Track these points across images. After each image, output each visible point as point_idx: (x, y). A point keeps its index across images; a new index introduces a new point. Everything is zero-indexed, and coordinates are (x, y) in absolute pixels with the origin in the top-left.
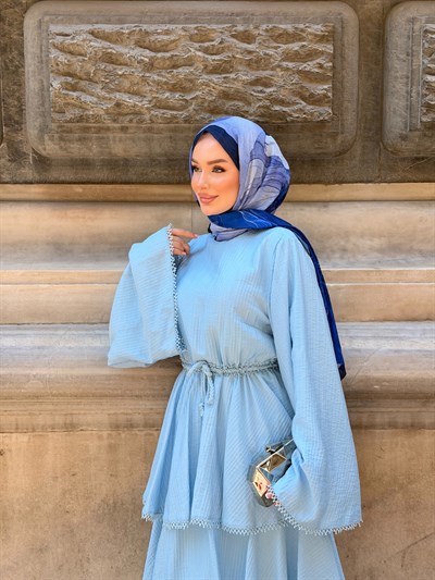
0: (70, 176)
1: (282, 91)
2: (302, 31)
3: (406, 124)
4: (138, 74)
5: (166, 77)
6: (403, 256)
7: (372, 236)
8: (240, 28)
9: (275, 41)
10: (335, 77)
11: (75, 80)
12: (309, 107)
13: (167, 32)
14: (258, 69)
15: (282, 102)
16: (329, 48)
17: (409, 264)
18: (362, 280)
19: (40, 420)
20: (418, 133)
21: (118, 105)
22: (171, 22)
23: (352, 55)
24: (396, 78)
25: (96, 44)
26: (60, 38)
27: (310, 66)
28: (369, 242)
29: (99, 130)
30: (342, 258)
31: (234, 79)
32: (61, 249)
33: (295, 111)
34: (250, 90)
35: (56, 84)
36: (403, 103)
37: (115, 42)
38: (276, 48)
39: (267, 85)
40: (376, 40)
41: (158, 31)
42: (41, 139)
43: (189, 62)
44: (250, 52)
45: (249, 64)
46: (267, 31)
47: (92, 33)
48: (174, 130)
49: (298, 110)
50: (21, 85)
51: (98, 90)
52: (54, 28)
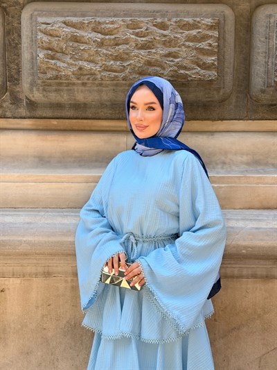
0: (49, 114)
1: (185, 61)
2: (199, 22)
3: (265, 83)
4: (93, 49)
5: (111, 51)
6: (262, 167)
7: (242, 154)
8: (159, 20)
9: (181, 29)
10: (220, 52)
11: (53, 53)
12: (202, 71)
13: (112, 23)
14: (170, 46)
15: (185, 68)
16: (216, 34)
17: (265, 172)
18: (235, 182)
19: (28, 269)
20: (272, 88)
21: (80, 69)
22: (115, 16)
23: (230, 38)
24: (259, 53)
25: (67, 30)
26: (44, 26)
27: (203, 45)
28: (240, 158)
29: (68, 85)
30: (222, 168)
31: (155, 53)
32: (43, 161)
33: (194, 74)
34: (165, 60)
35: (41, 55)
36: (262, 69)
37: (79, 29)
38: (182, 33)
39: (175, 57)
40: (246, 28)
41: (106, 22)
42: (31, 90)
43: (126, 42)
44: (165, 36)
45: (164, 43)
46: (176, 22)
47: (65, 23)
48: (116, 85)
49: (195, 73)
50: (19, 55)
51: (68, 59)
52: (41, 20)
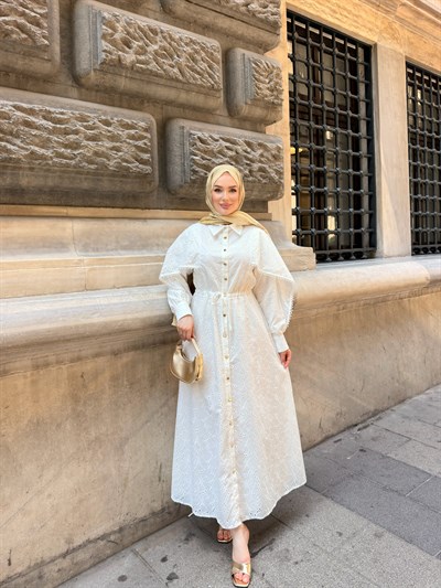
1: (127, 155)
2: (136, 124)
3: (182, 180)
5: (61, 139)
8: (103, 117)
9: (122, 128)
10: (151, 151)
12: (140, 166)
14: (113, 141)
20: (188, 185)
21: (32, 153)
22: (63, 108)
24: (175, 156)
25: (18, 114)
27: (140, 143)
31: (101, 145)
33: (134, 167)
34: (110, 152)
36: (179, 169)
38: (123, 131)
39: (119, 151)
41: (56, 112)
43: (76, 132)
44: (109, 132)
46: (118, 121)
48: (64, 172)
51: (18, 142)
